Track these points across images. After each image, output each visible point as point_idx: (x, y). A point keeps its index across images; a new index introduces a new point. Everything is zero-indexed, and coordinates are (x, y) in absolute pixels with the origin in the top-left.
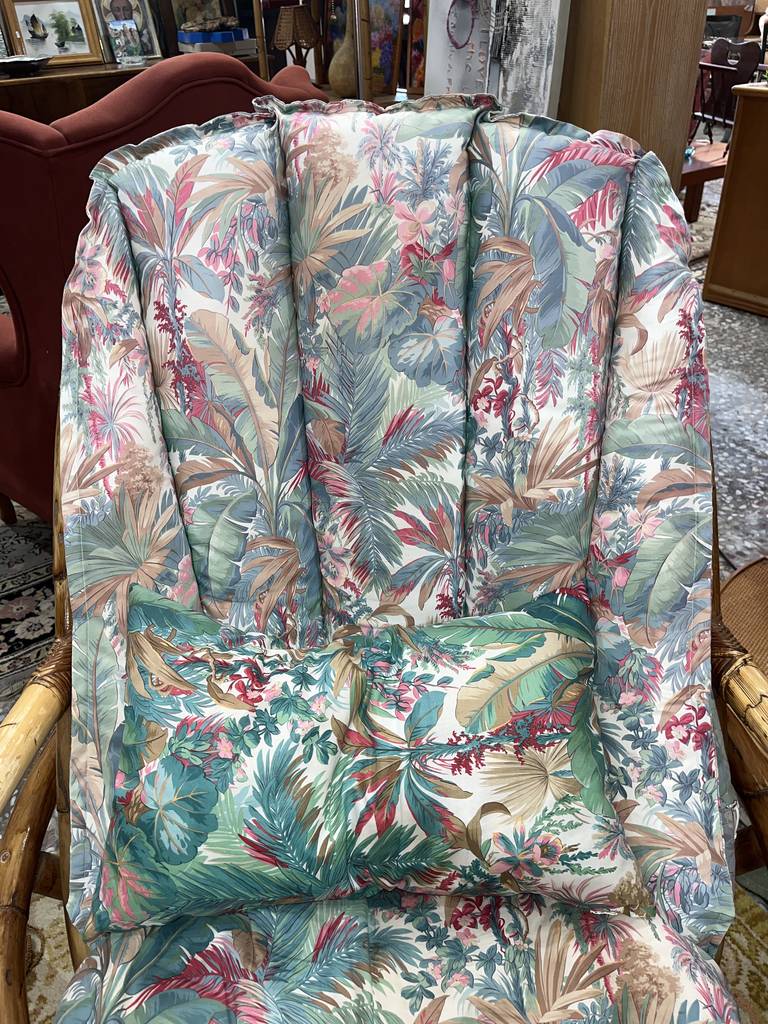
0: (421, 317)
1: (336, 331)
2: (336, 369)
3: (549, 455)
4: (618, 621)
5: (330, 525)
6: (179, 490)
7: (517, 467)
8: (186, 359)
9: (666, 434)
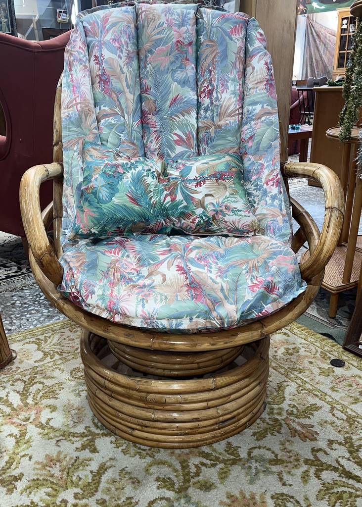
0: (182, 64)
1: (153, 68)
2: (153, 82)
3: (225, 109)
4: (250, 156)
5: (150, 140)
6: (98, 121)
7: (215, 115)
8: (104, 74)
9: (263, 97)
